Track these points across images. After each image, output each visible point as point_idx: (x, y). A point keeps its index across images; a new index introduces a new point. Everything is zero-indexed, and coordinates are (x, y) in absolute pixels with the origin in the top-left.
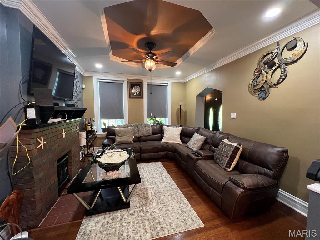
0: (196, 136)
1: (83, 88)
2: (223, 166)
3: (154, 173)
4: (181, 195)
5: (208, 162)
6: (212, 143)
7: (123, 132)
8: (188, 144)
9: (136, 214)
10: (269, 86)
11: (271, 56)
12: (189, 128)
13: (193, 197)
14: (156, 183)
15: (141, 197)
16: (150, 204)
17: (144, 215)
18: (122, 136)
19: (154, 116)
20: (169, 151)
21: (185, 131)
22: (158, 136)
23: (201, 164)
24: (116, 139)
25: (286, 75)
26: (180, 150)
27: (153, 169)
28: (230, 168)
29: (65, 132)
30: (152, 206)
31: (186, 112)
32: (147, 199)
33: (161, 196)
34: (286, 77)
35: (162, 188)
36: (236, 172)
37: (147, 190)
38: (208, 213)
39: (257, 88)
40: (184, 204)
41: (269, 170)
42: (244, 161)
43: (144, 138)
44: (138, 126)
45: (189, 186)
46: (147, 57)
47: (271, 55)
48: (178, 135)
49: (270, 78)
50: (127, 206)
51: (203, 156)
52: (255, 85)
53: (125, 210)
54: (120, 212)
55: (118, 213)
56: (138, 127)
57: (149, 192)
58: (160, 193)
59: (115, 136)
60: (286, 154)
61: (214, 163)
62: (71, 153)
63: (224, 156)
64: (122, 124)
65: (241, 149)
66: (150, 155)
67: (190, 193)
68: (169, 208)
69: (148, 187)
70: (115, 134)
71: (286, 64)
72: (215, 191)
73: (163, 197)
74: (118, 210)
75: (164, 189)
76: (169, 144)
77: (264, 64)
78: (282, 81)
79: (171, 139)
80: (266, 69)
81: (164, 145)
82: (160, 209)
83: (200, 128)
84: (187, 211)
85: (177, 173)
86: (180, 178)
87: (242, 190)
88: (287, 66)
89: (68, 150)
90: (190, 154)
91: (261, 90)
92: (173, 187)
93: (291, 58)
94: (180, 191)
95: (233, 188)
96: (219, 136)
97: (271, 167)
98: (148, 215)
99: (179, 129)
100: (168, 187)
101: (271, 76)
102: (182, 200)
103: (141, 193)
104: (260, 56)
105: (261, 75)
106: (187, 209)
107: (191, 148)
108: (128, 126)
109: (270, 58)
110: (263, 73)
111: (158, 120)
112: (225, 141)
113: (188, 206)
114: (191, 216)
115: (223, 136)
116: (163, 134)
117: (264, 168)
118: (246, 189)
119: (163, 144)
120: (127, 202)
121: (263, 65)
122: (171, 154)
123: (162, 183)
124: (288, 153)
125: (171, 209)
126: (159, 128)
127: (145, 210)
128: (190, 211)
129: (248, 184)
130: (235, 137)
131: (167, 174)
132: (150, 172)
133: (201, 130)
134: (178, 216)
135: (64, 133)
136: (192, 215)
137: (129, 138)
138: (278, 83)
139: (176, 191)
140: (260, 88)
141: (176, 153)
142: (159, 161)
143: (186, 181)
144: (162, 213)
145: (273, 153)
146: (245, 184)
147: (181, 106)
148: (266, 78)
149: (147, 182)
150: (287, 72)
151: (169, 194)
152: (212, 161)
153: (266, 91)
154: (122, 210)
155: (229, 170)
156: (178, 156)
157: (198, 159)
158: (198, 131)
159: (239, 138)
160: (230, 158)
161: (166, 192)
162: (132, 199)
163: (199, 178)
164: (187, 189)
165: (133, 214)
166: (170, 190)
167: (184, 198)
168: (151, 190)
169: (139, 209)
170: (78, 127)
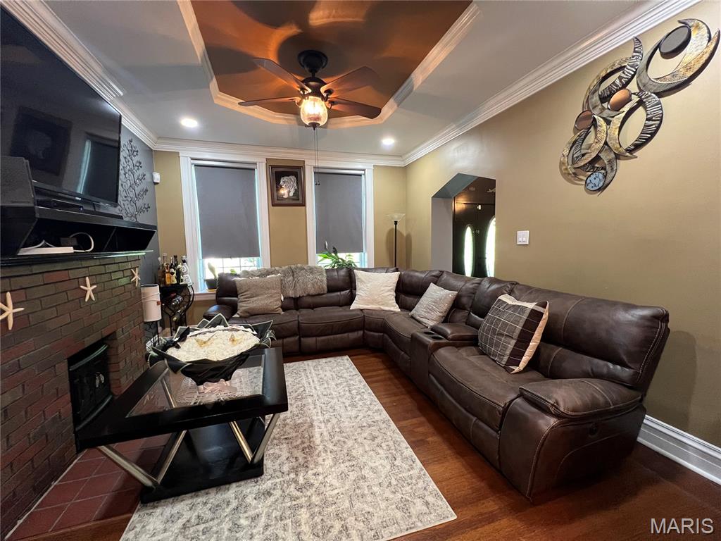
0: (434, 291)
1: (155, 181)
2: (502, 359)
3: (333, 384)
4: (396, 435)
5: (463, 352)
6: (471, 307)
7: (255, 285)
8: (413, 312)
9: (278, 493)
10: (614, 156)
11: (620, 78)
12: (417, 274)
13: (428, 439)
14: (337, 407)
15: (295, 444)
16: (317, 464)
17: (299, 494)
18: (254, 297)
19: (334, 248)
20: (367, 330)
21: (407, 280)
22: (344, 295)
23: (446, 356)
24: (240, 304)
25: (658, 122)
26: (394, 327)
27: (328, 374)
28: (518, 366)
29: (91, 285)
30: (320, 470)
31: (408, 238)
32: (308, 449)
33: (346, 440)
34: (658, 128)
35: (349, 419)
36: (534, 375)
37: (311, 426)
38: (466, 482)
39: (582, 164)
40: (405, 459)
41: (619, 367)
42: (553, 346)
43: (310, 300)
44: (293, 273)
45: (418, 413)
46: (303, 89)
47: (620, 73)
48: (389, 291)
49: (617, 133)
50: (254, 470)
51: (450, 337)
52: (577, 157)
53: (249, 481)
54: (237, 489)
55: (231, 491)
56: (293, 276)
57: (317, 432)
58: (344, 435)
59: (237, 297)
60: (663, 325)
61: (477, 353)
62: (116, 339)
63: (503, 335)
64: (256, 268)
65: (545, 316)
66: (323, 341)
67: (421, 429)
68: (366, 472)
69: (315, 418)
70: (236, 292)
71: (660, 95)
72: (481, 424)
73: (350, 443)
74: (230, 483)
75: (354, 424)
76: (367, 313)
77: (600, 99)
78: (648, 140)
79: (373, 302)
80: (606, 113)
81: (358, 315)
82: (343, 476)
83: (443, 272)
84: (411, 478)
85: (389, 383)
86: (395, 395)
87: (553, 421)
88: (662, 100)
89: (106, 333)
90: (418, 334)
91: (593, 168)
92: (377, 417)
93: (673, 75)
94: (393, 426)
95: (529, 415)
96: (490, 289)
97: (625, 358)
98: (309, 494)
99: (393, 277)
100: (364, 417)
101: (620, 128)
102: (399, 448)
103: (294, 434)
104: (591, 80)
105: (592, 129)
106: (411, 472)
107: (421, 319)
108: (268, 273)
109: (618, 82)
110: (598, 124)
111: (344, 258)
112: (505, 298)
113: (414, 465)
114: (421, 492)
115: (498, 288)
116: (355, 289)
117: (605, 362)
118: (564, 418)
119: (354, 313)
120: (256, 460)
121: (599, 102)
122: (373, 336)
123: (349, 408)
124: (668, 321)
125: (371, 473)
126: (344, 276)
127: (301, 480)
128: (419, 478)
129: (570, 405)
130: (529, 288)
131: (364, 386)
132: (321, 382)
133: (445, 276)
134: (388, 494)
135: (90, 289)
136: (425, 489)
137: (272, 301)
138: (637, 147)
139: (383, 426)
140: (590, 163)
141: (386, 335)
142: (345, 355)
143: (409, 400)
144: (347, 488)
145: (630, 323)
146: (561, 403)
147: (396, 223)
148: (607, 134)
149: (312, 407)
150: (662, 114)
151: (365, 435)
152: (474, 348)
153: (605, 169)
154: (242, 483)
155: (516, 369)
156: (390, 340)
157: (438, 346)
158: (437, 280)
159: (538, 290)
160: (518, 341)
161: (360, 429)
162: (271, 451)
163: (442, 393)
164: (414, 421)
165: (269, 493)
166: (370, 426)
167: (405, 444)
168: (323, 425)
169: (287, 478)
170: (136, 274)
